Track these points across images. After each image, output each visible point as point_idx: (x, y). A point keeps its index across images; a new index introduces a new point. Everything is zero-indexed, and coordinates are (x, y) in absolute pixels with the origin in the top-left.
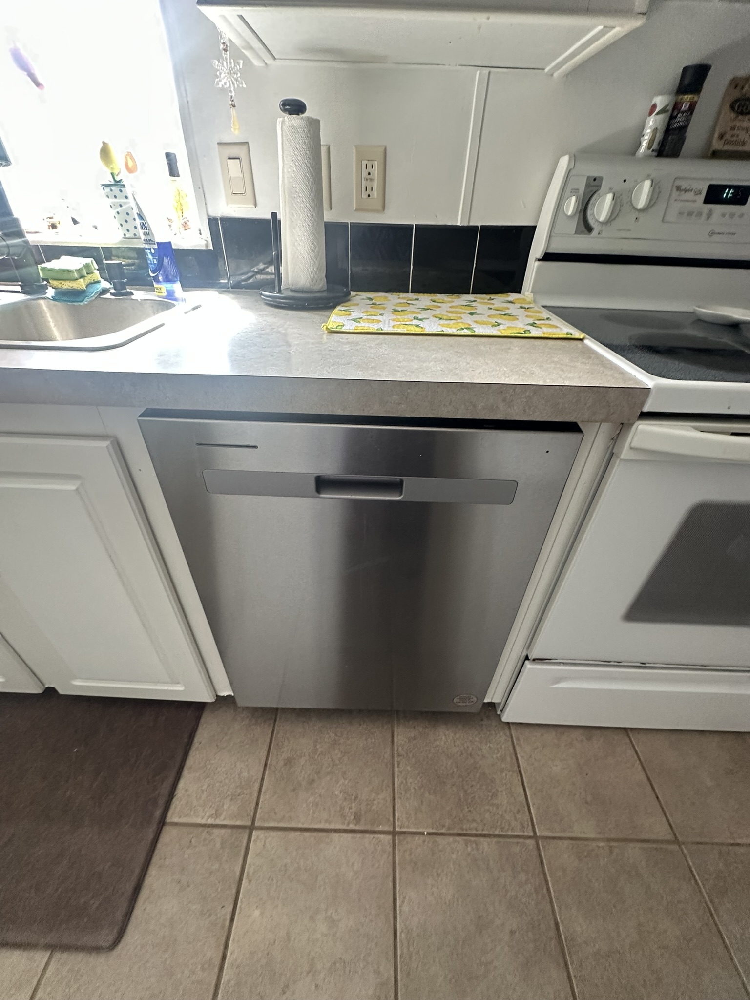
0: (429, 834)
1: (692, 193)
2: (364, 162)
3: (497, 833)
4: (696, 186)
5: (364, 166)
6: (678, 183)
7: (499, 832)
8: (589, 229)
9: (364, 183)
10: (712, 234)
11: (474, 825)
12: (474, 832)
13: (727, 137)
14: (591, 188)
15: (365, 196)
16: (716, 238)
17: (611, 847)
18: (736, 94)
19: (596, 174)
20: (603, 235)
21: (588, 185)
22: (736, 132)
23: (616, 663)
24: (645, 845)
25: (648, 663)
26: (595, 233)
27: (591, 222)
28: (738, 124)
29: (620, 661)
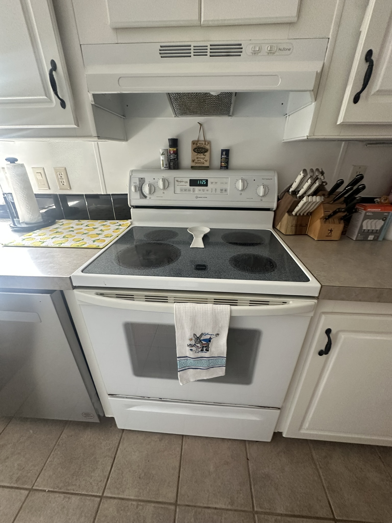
0: (49, 491)
1: (184, 183)
2: (58, 173)
3: (83, 493)
4: (185, 180)
5: (58, 175)
6: (176, 179)
7: (85, 492)
8: (145, 197)
9: (60, 180)
10: (197, 197)
11: (74, 487)
12: (72, 492)
13: (196, 161)
14: (141, 182)
15: (61, 184)
16: (198, 199)
17: (138, 505)
18: (195, 146)
19: (142, 177)
20: (152, 198)
21: (140, 181)
22: (199, 159)
23: (148, 398)
24: (157, 505)
25: (163, 399)
26: (148, 198)
27: (145, 194)
28: (199, 156)
29: (150, 397)
